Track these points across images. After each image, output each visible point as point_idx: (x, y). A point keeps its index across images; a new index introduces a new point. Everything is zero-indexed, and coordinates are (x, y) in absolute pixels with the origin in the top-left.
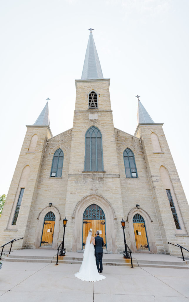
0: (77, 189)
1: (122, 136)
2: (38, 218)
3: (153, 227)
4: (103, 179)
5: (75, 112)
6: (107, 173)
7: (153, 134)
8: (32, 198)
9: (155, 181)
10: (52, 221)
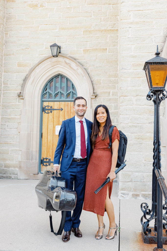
2: (20, 95)
10: (67, 102)
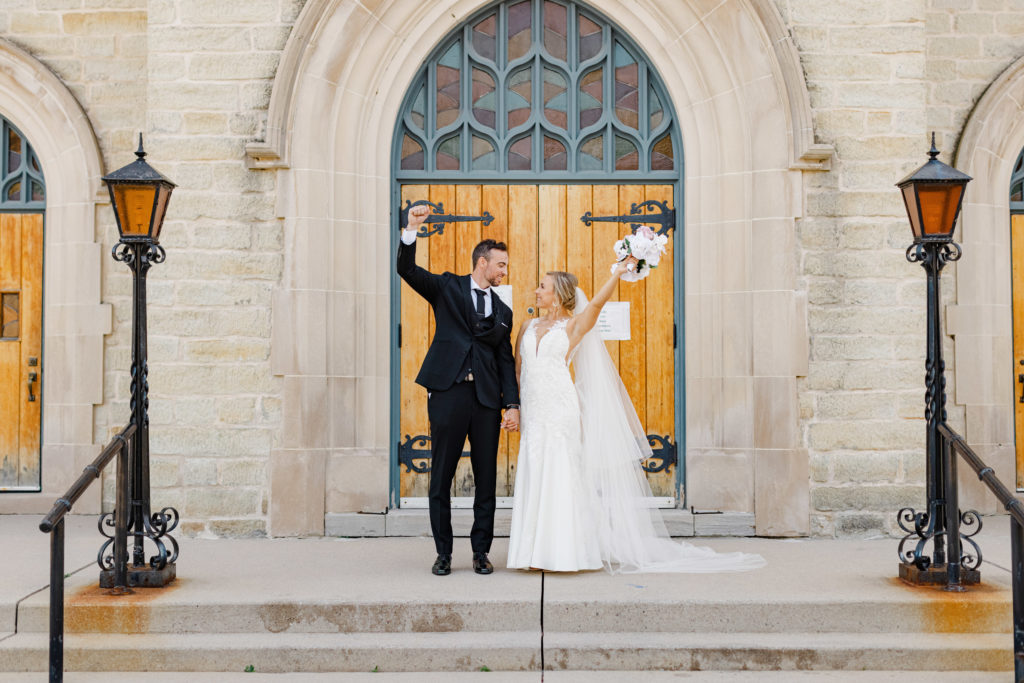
10: (9, 215)
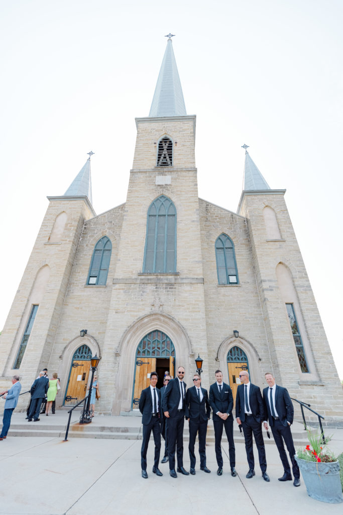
0: (127, 305)
1: (215, 214)
2: (60, 357)
3: (262, 369)
4: (174, 285)
5: (132, 172)
6: (181, 276)
7: (266, 208)
8: (50, 321)
9: (267, 290)
10: (87, 361)
